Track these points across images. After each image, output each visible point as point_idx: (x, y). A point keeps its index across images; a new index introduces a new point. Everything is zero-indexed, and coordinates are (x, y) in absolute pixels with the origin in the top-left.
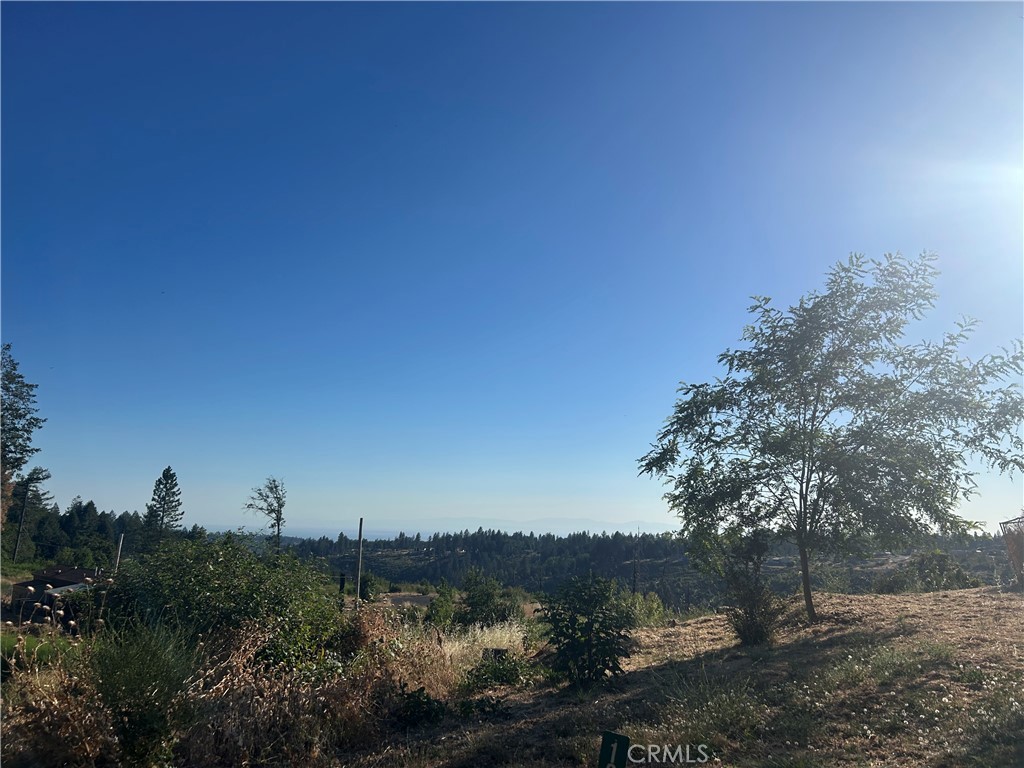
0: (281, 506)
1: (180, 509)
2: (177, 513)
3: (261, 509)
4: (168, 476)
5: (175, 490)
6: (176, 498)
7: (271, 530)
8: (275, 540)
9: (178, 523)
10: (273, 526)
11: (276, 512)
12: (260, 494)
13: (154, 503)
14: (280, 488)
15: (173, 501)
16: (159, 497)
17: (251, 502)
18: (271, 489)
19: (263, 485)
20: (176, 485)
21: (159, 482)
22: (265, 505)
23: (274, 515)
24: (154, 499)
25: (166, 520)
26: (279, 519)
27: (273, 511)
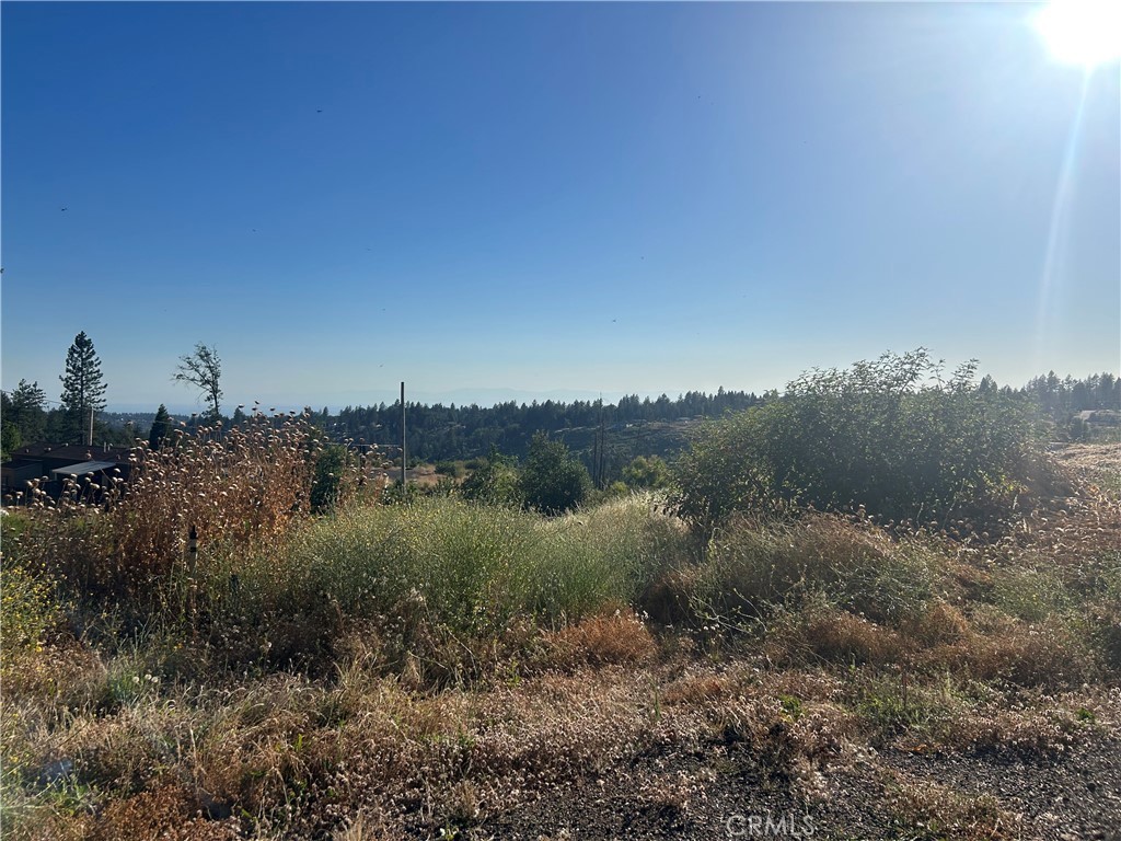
0: (216, 376)
2: (99, 385)
3: (193, 380)
4: (82, 342)
5: (93, 359)
6: (96, 369)
7: (208, 403)
8: (213, 417)
9: (100, 397)
10: (209, 399)
11: (213, 384)
12: (190, 363)
13: (69, 374)
14: (212, 356)
15: (91, 373)
16: (74, 367)
17: (180, 372)
18: (202, 357)
19: (193, 354)
20: (93, 353)
21: (72, 351)
22: (197, 377)
23: (209, 387)
24: (68, 371)
25: (86, 394)
26: (215, 391)
27: (208, 382)
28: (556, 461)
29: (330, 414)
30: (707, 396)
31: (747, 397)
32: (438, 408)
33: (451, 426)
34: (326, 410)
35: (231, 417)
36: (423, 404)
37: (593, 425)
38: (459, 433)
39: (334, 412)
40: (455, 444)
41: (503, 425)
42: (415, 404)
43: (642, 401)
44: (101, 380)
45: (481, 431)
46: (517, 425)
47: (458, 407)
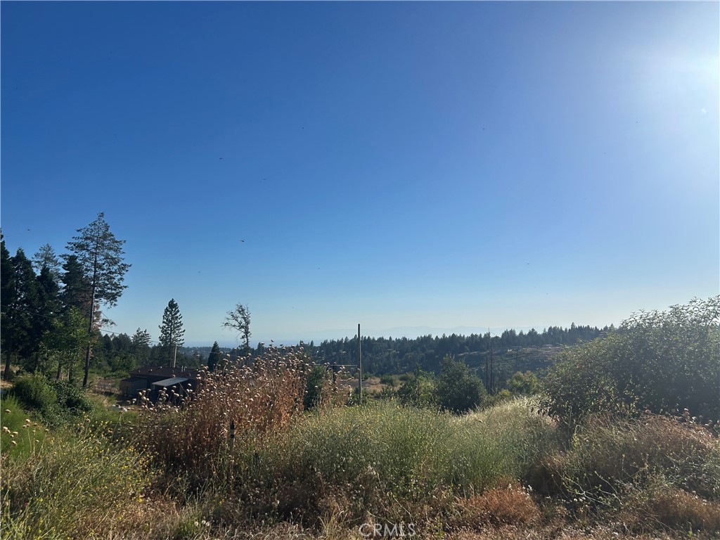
0: (248, 323)
2: (180, 331)
3: (234, 326)
4: (172, 305)
5: (178, 315)
6: (179, 321)
7: (243, 340)
8: (245, 350)
9: (181, 338)
10: (243, 337)
11: (245, 328)
12: (233, 316)
13: (164, 325)
14: (246, 311)
15: (177, 323)
16: (167, 320)
17: (226, 321)
18: (240, 312)
19: (234, 310)
20: (178, 311)
21: (167, 310)
22: (237, 324)
23: (243, 330)
24: (164, 322)
25: (173, 336)
26: (247, 332)
27: (243, 327)
28: (461, 375)
29: (314, 345)
30: (564, 329)
31: (592, 330)
32: (381, 340)
33: (390, 352)
34: (312, 343)
35: (256, 348)
36: (371, 338)
37: (484, 351)
38: (395, 356)
39: (317, 344)
40: (392, 364)
41: (423, 350)
42: (367, 338)
43: (517, 333)
44: (181, 327)
45: (409, 355)
46: (433, 351)
47: (394, 339)
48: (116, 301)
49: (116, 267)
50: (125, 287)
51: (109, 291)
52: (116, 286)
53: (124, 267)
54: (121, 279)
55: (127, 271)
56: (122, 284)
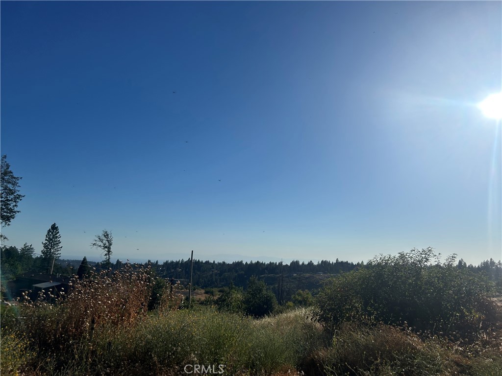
0: (110, 244)
1: (60, 245)
2: (59, 247)
3: (100, 246)
4: (54, 228)
5: (58, 235)
6: (58, 240)
7: (105, 257)
8: (107, 264)
9: (59, 252)
10: (106, 255)
11: (108, 248)
12: (99, 238)
13: (46, 242)
14: (109, 236)
15: (56, 241)
16: (49, 238)
17: (94, 242)
18: (105, 236)
19: (101, 234)
20: (58, 232)
21: (49, 231)
22: (102, 244)
23: (106, 249)
24: (46, 240)
25: (52, 251)
26: (109, 251)
27: (106, 247)
28: (261, 290)
29: (159, 263)
30: (331, 263)
31: (349, 264)
32: (207, 262)
33: (213, 271)
34: (157, 262)
35: (115, 263)
36: (201, 261)
37: (278, 274)
38: (216, 275)
39: (161, 263)
40: (214, 280)
41: (237, 272)
42: (197, 260)
43: (301, 263)
45: (227, 274)
46: (243, 272)
47: (216, 262)
48: (10, 222)
49: (12, 197)
50: (18, 212)
51: (4, 214)
52: (11, 211)
53: (19, 197)
54: (16, 205)
55: (21, 200)
56: (16, 209)
